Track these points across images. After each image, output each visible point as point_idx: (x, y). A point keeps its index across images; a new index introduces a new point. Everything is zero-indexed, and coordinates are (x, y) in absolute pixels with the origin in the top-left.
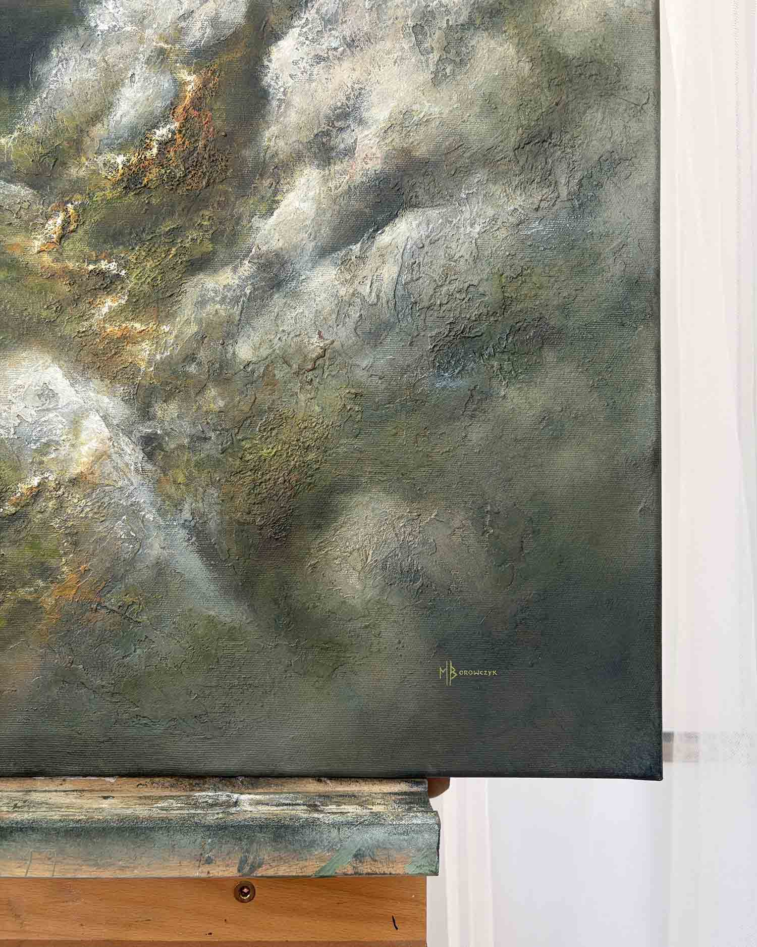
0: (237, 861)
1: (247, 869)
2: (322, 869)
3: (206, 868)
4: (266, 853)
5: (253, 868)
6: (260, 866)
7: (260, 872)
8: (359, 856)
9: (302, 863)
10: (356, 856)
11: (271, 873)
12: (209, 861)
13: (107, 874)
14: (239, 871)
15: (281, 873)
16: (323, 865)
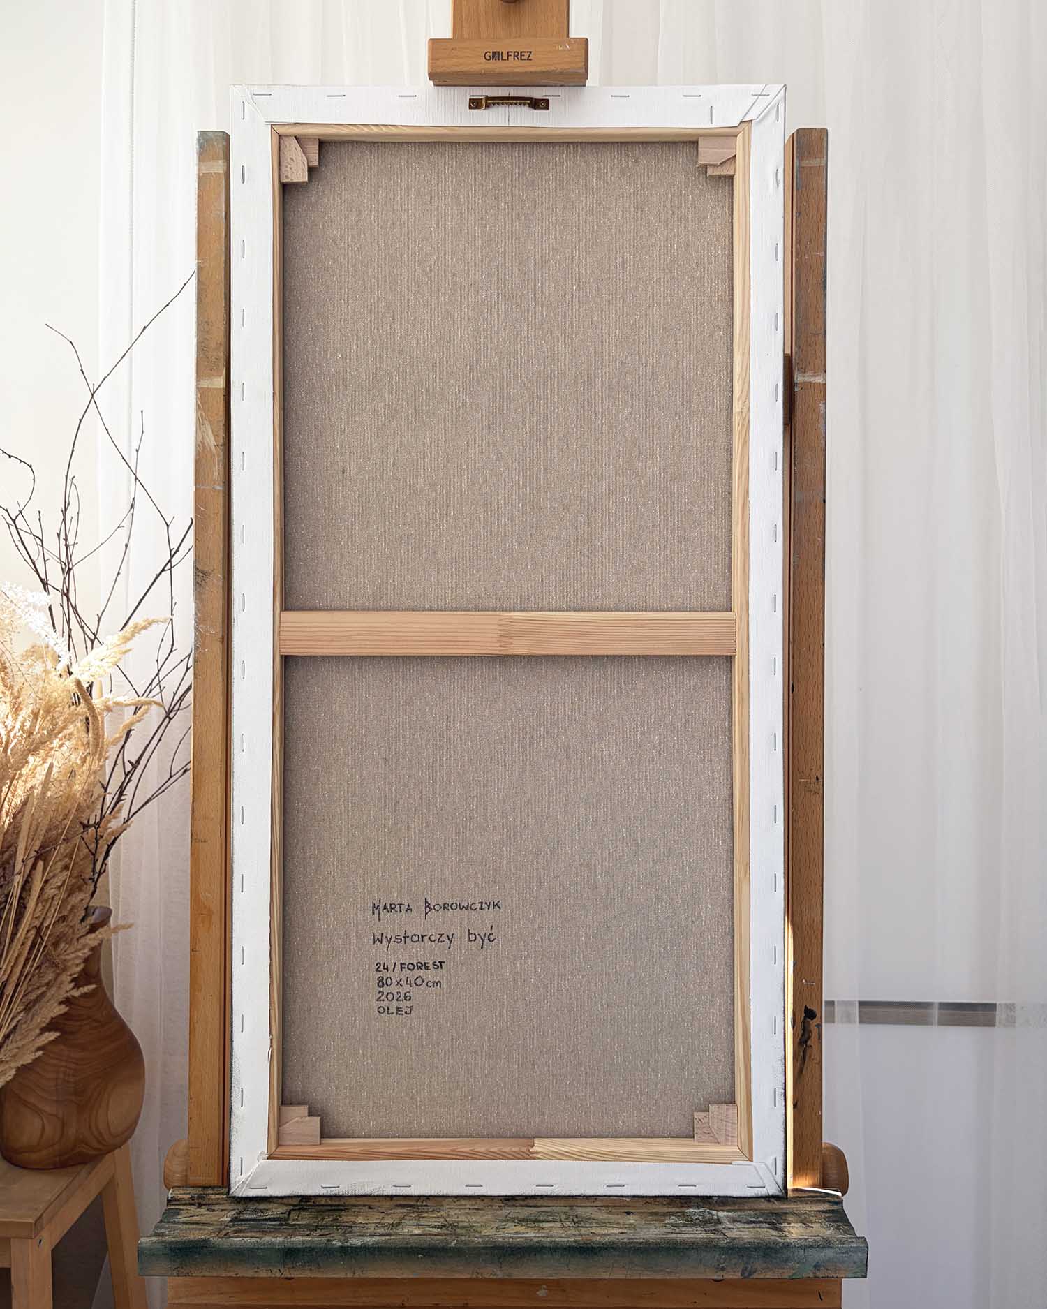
0: (741, 1270)
1: (746, 1274)
2: (794, 1274)
3: (721, 1273)
4: (759, 1264)
5: (750, 1275)
6: (755, 1272)
7: (755, 1276)
8: (817, 1267)
9: (781, 1271)
10: (815, 1266)
11: (762, 1276)
12: (723, 1269)
13: (659, 1277)
14: (742, 1275)
15: (768, 1277)
16: (794, 1272)
